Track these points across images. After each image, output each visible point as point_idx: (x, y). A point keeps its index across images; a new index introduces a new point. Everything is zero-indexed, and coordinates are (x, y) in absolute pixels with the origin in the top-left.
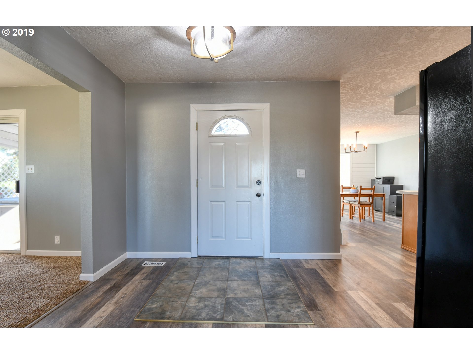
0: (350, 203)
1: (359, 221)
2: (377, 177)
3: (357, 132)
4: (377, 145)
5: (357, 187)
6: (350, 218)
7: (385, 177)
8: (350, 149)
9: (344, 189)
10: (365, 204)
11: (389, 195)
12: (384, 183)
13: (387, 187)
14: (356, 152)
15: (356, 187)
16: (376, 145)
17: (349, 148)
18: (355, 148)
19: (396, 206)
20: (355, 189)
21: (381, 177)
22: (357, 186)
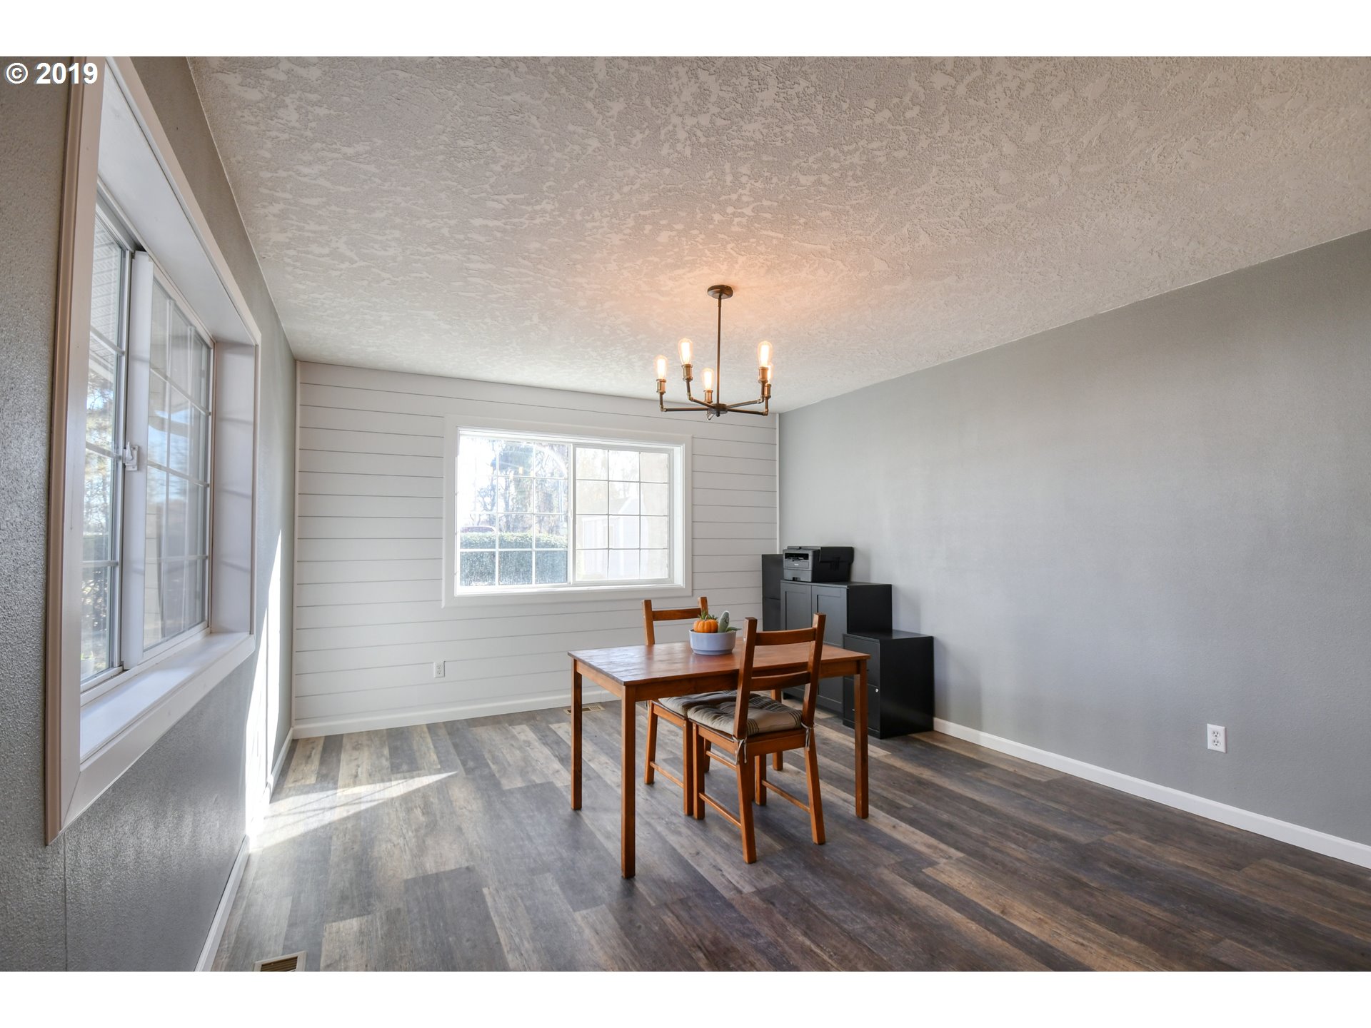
0: (687, 719)
1: (745, 857)
2: (789, 548)
3: (723, 291)
4: (781, 415)
5: (727, 617)
6: (690, 813)
7: (822, 548)
8: (689, 380)
9: (655, 623)
10: (773, 729)
11: (844, 636)
12: (818, 577)
13: (834, 597)
14: (720, 409)
15: (718, 612)
16: (778, 415)
17: (681, 374)
18: (710, 392)
19: (877, 690)
20: (716, 631)
21: (806, 548)
22: (727, 615)
